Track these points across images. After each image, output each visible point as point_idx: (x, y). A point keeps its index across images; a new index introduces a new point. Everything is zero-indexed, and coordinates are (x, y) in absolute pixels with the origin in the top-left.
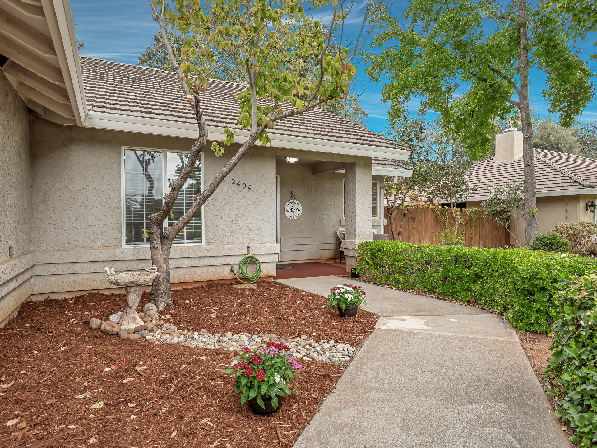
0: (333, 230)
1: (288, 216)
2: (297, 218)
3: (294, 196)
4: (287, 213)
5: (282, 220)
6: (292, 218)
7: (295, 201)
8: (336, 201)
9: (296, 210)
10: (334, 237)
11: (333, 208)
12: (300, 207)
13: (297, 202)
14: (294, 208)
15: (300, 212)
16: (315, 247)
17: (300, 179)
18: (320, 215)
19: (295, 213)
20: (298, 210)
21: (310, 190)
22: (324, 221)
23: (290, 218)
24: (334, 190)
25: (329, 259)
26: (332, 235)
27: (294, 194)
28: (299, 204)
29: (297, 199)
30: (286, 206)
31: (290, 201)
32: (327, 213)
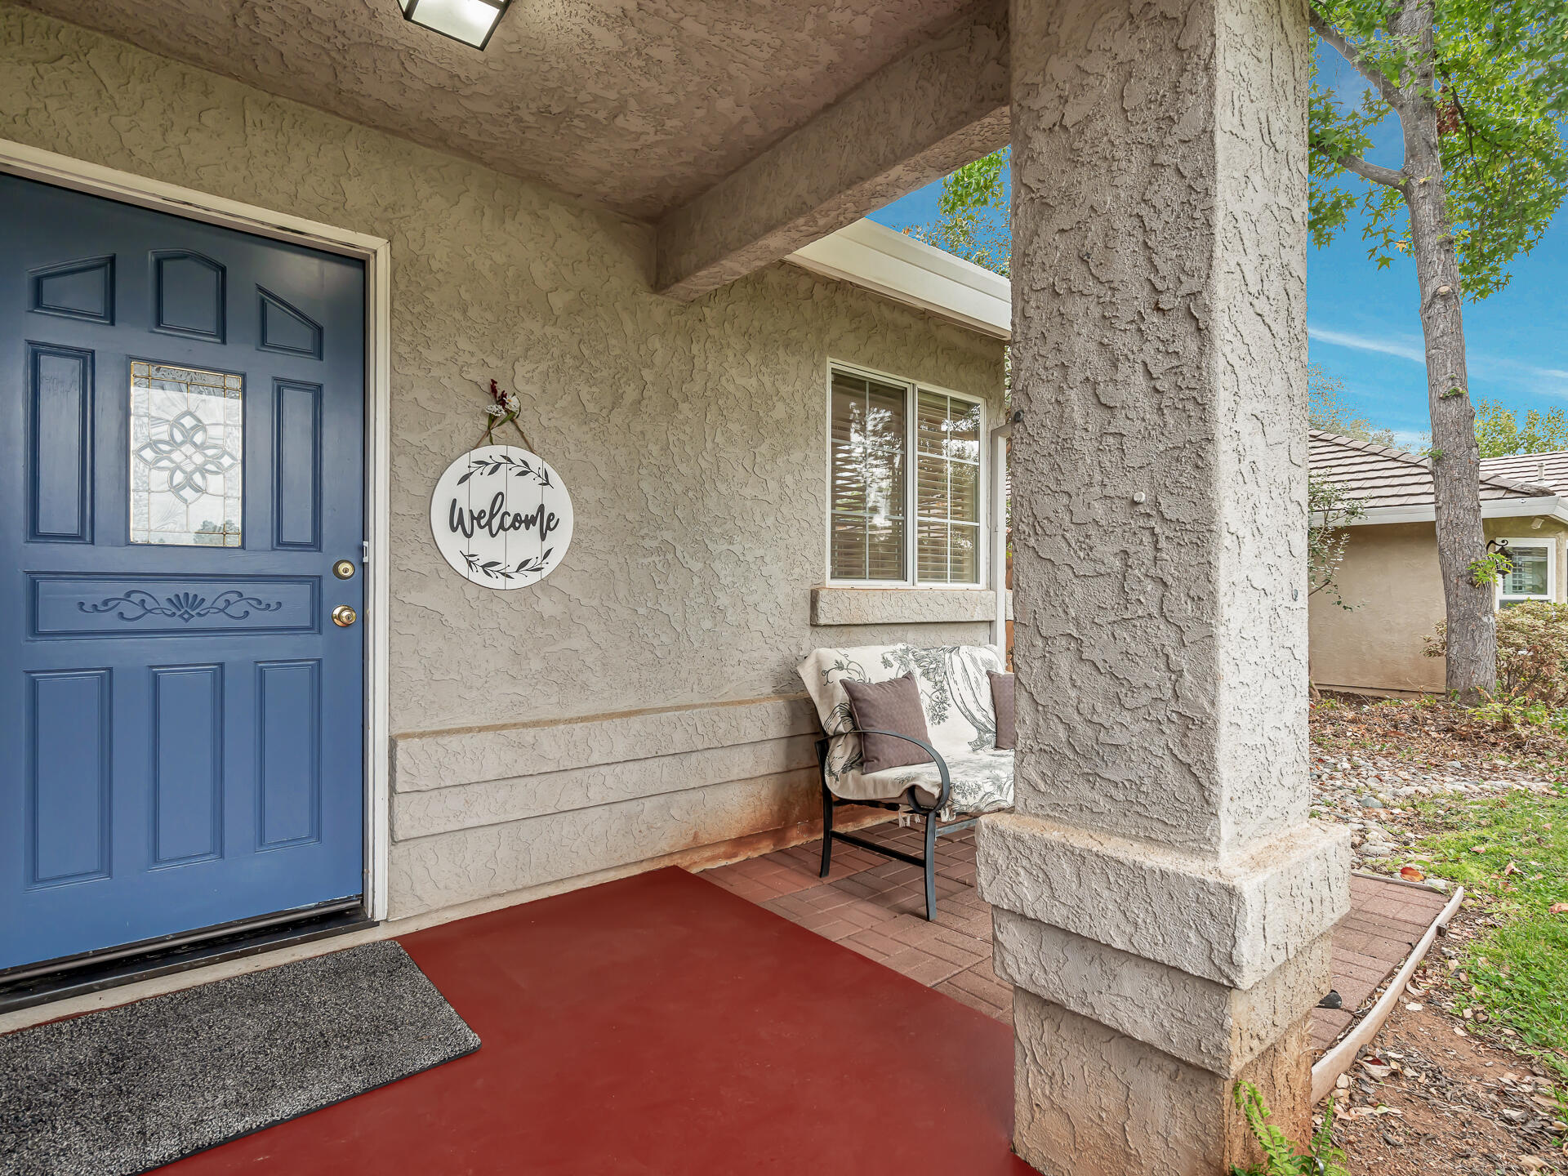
0: (773, 659)
1: (461, 566)
2: (534, 577)
3: (512, 417)
4: (452, 545)
5: (414, 597)
6: (498, 583)
7: (517, 453)
8: (789, 479)
9: (529, 522)
10: (781, 702)
11: (770, 521)
12: (559, 501)
13: (535, 462)
14: (512, 506)
15: (561, 540)
16: (663, 774)
17: (558, 301)
18: (697, 566)
19: (524, 544)
20: (543, 522)
21: (631, 393)
22: (723, 600)
23: (478, 577)
24: (780, 411)
25: (741, 842)
26: (768, 689)
27: (513, 402)
28: (554, 477)
29: (535, 438)
30: (446, 490)
31: (482, 453)
32: (737, 549)
